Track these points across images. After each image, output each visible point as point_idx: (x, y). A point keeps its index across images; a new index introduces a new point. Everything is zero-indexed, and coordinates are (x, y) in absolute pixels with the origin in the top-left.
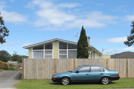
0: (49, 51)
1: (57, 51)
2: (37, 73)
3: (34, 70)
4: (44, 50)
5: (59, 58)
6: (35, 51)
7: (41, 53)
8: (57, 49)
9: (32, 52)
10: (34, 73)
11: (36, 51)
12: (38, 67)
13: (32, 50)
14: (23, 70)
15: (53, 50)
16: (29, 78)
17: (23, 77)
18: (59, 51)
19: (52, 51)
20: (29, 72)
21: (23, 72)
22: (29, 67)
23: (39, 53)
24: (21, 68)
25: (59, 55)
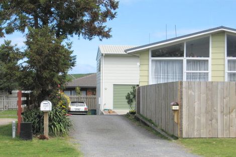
0: (199, 61)
1: (221, 62)
2: (217, 120)
3: (210, 113)
4: (185, 59)
5: (226, 79)
6: (157, 61)
7: (177, 66)
8: (221, 56)
9: (150, 63)
10: (211, 120)
11: (160, 61)
12: (221, 106)
13: (151, 59)
14: (181, 112)
15: (210, 59)
16: (196, 134)
17: (181, 131)
18: (229, 61)
19: (207, 61)
20: (198, 119)
21: (181, 118)
22: (196, 104)
23: (170, 66)
24: (177, 108)
25: (227, 71)
